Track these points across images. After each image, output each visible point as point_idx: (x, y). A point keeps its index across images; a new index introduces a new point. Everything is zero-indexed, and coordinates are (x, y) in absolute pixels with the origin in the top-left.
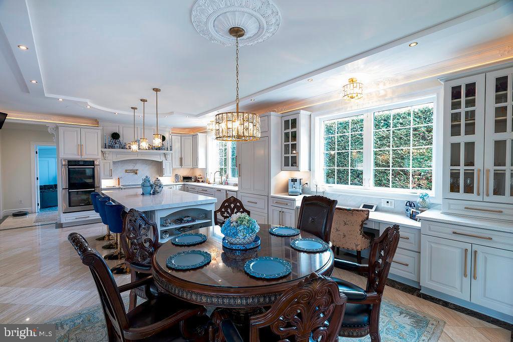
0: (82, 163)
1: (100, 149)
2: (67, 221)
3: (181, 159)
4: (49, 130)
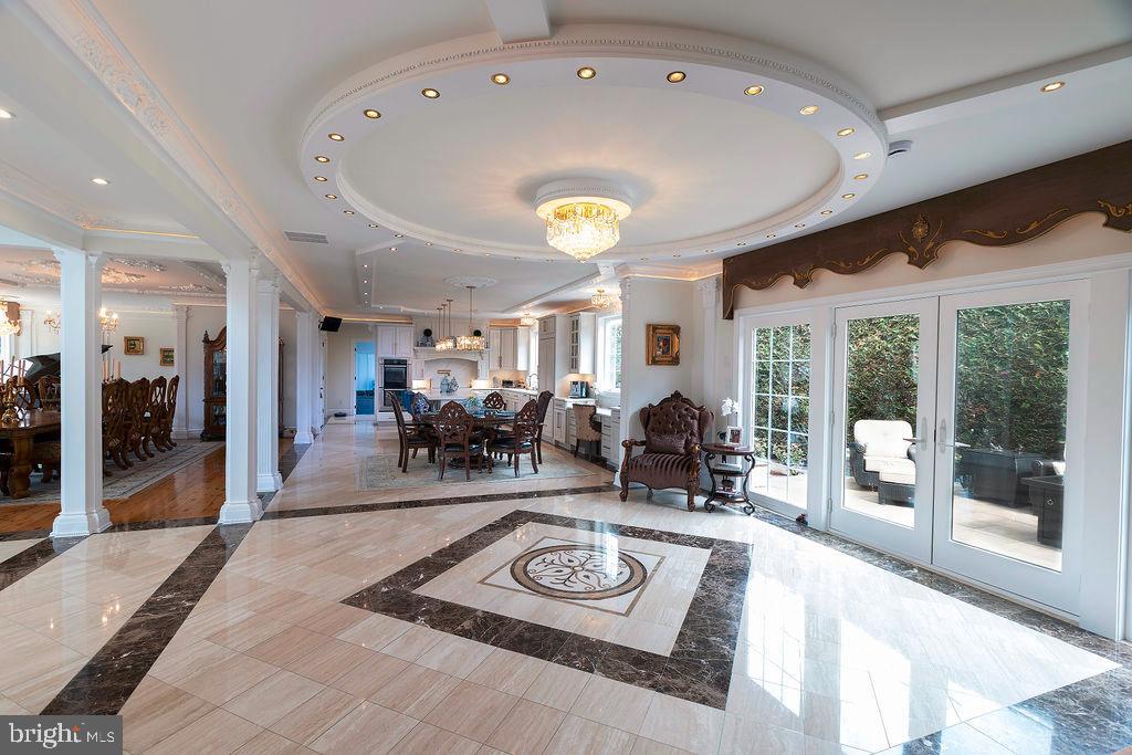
0: (396, 362)
1: (413, 347)
2: (381, 420)
3: (501, 358)
4: (369, 328)
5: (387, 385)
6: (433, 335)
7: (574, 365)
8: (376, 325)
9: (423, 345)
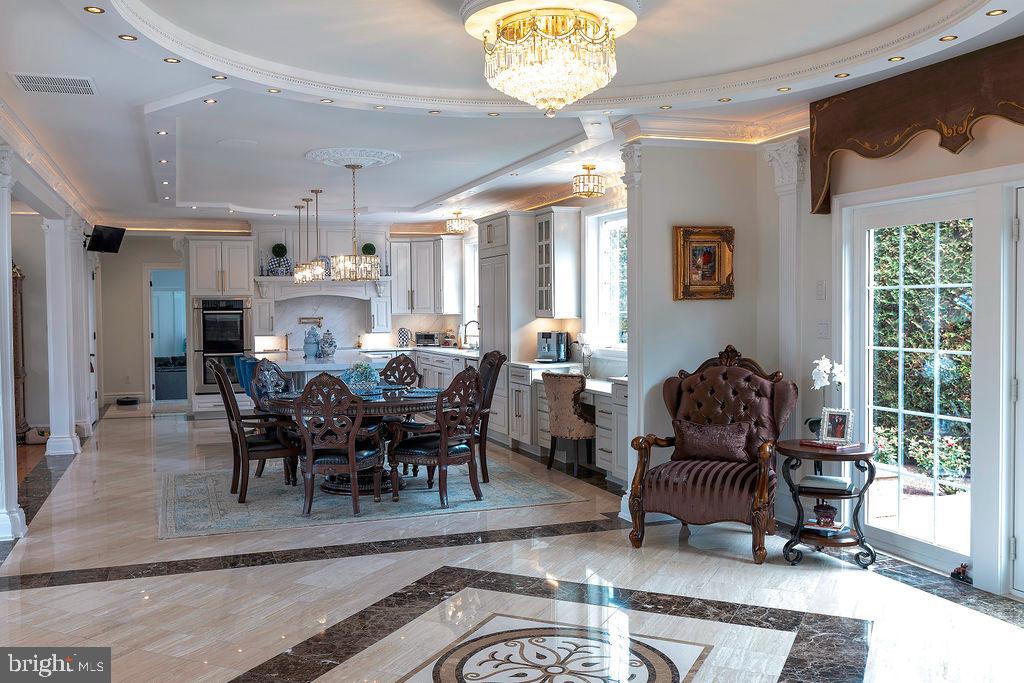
0: (223, 305)
1: (252, 277)
2: (200, 410)
3: (412, 293)
4: (174, 245)
5: (209, 346)
6: (289, 255)
7: (543, 303)
8: (186, 239)
9: (272, 272)
